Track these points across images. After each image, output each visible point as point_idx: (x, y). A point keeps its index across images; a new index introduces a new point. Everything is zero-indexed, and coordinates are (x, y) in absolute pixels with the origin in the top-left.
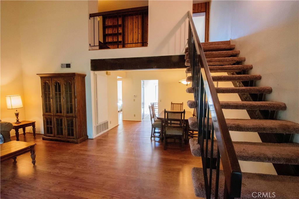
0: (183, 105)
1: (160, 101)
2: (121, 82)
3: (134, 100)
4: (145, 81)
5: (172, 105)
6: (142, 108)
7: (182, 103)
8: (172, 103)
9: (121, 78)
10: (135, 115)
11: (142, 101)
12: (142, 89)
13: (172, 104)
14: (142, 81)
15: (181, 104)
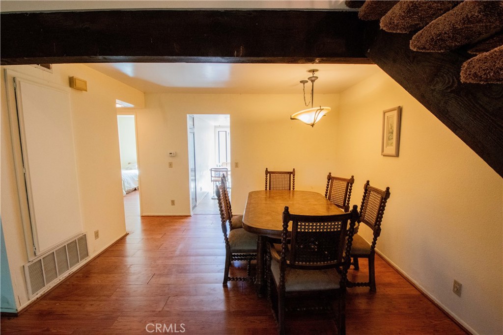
0: (294, 175)
1: (235, 165)
2: (132, 117)
3: (171, 165)
4: (195, 116)
5: (269, 174)
6: (192, 180)
7: (292, 171)
8: (269, 170)
9: (131, 106)
10: (173, 202)
11: (191, 166)
12: (190, 136)
13: (267, 175)
14: (188, 115)
15: (290, 173)
